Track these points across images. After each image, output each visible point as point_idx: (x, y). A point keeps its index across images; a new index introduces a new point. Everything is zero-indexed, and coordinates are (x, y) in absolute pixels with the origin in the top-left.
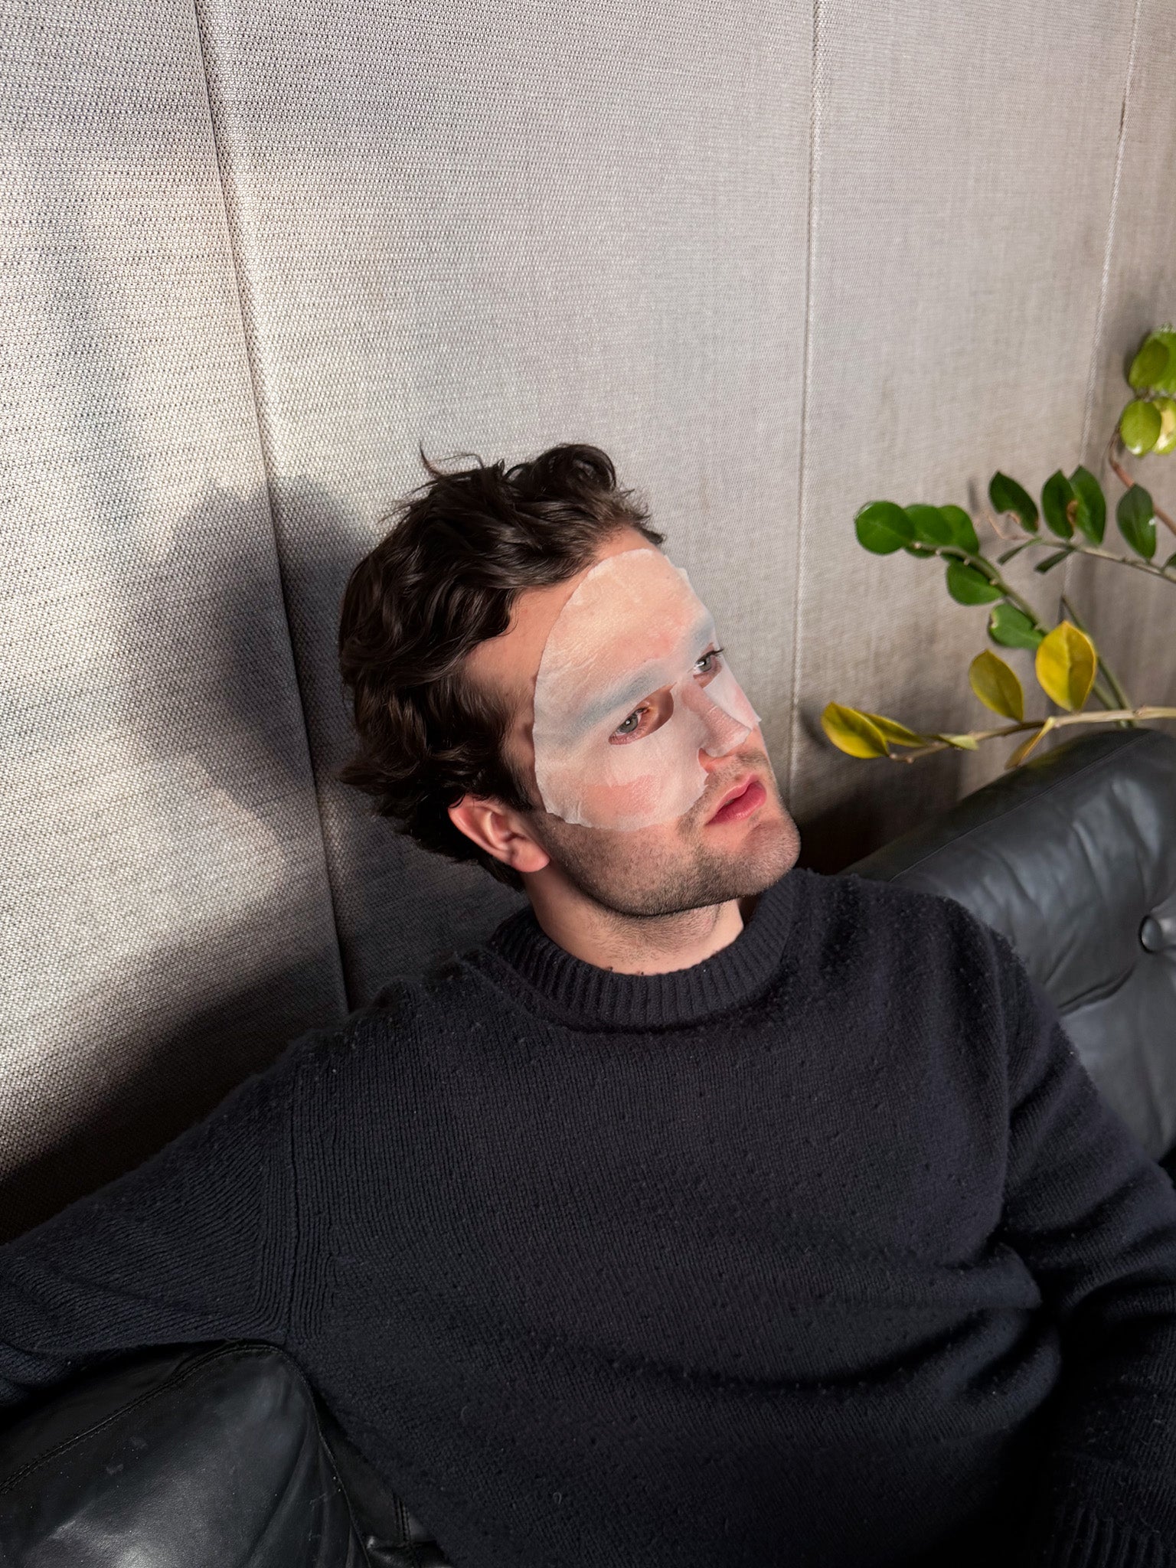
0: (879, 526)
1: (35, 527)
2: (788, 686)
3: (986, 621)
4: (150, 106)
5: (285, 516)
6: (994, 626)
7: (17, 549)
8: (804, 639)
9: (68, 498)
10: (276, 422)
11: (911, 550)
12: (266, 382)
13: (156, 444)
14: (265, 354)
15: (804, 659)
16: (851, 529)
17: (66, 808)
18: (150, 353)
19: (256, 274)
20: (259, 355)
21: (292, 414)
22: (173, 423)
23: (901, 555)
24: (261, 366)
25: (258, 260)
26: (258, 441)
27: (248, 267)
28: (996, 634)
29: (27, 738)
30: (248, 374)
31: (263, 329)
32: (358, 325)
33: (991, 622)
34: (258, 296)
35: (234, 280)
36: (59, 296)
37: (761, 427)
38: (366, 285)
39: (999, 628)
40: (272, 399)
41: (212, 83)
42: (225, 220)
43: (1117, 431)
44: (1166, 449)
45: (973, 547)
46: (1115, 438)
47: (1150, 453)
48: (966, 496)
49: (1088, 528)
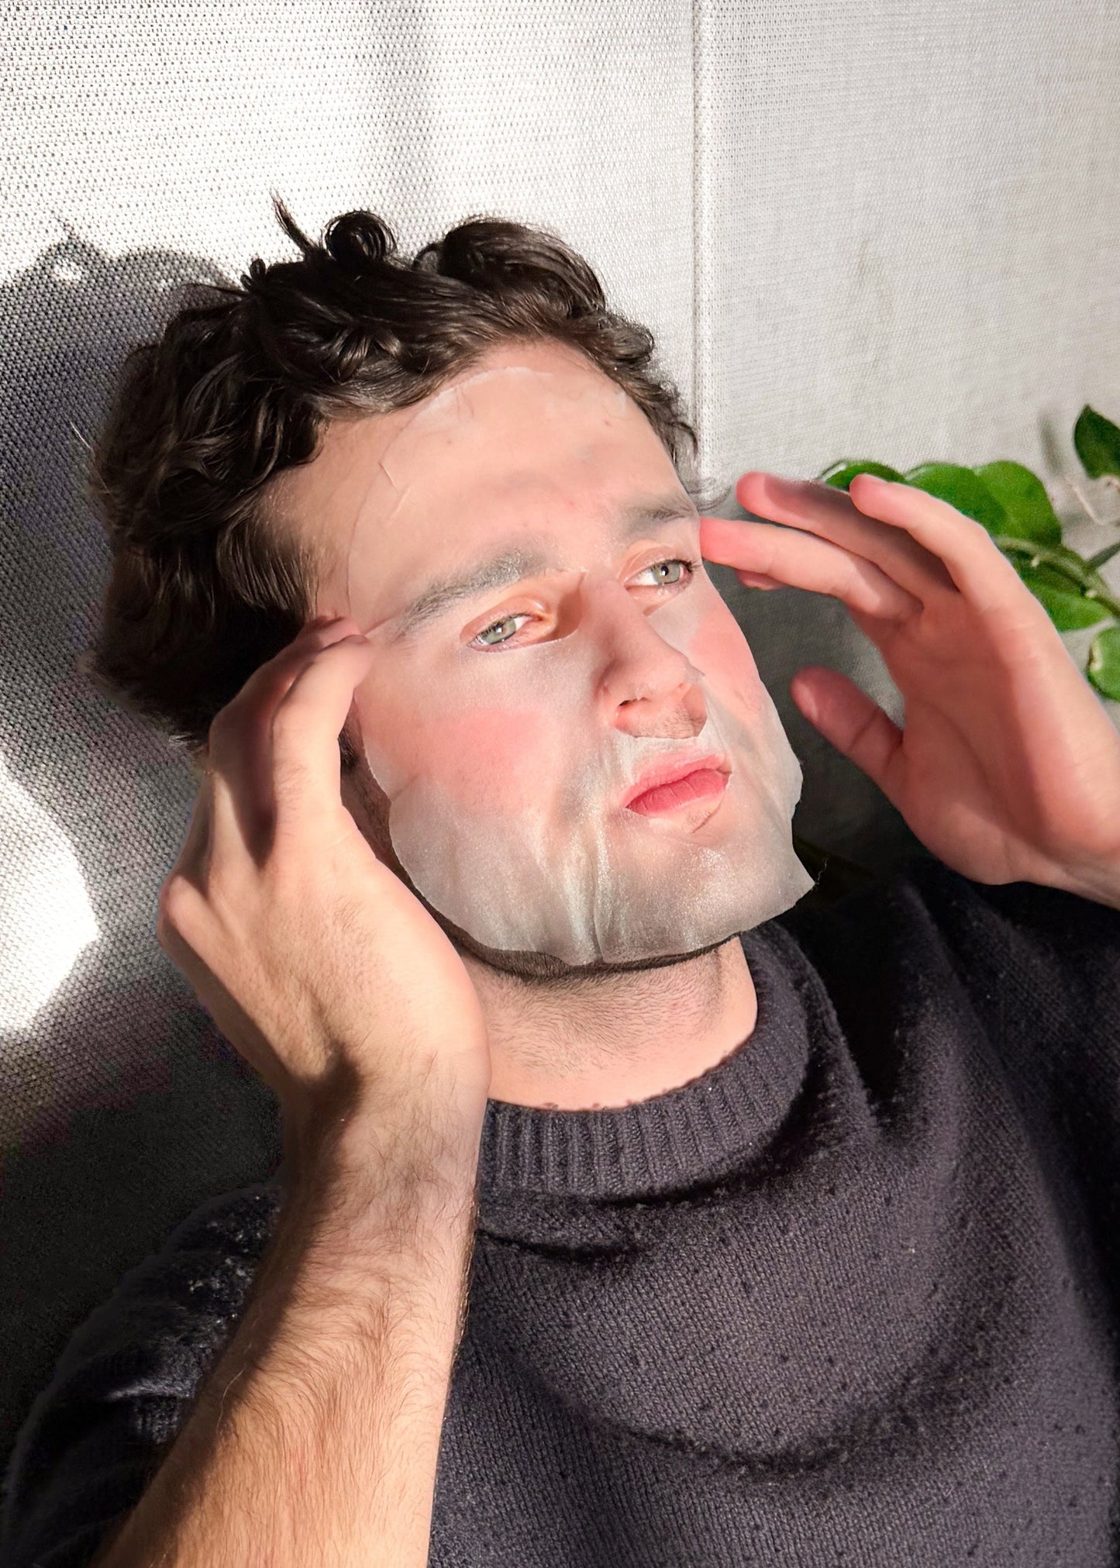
3: (1085, 657)
6: (1097, 667)
28: (1099, 679)
33: (1091, 660)
45: (1051, 535)
48: (1036, 447)
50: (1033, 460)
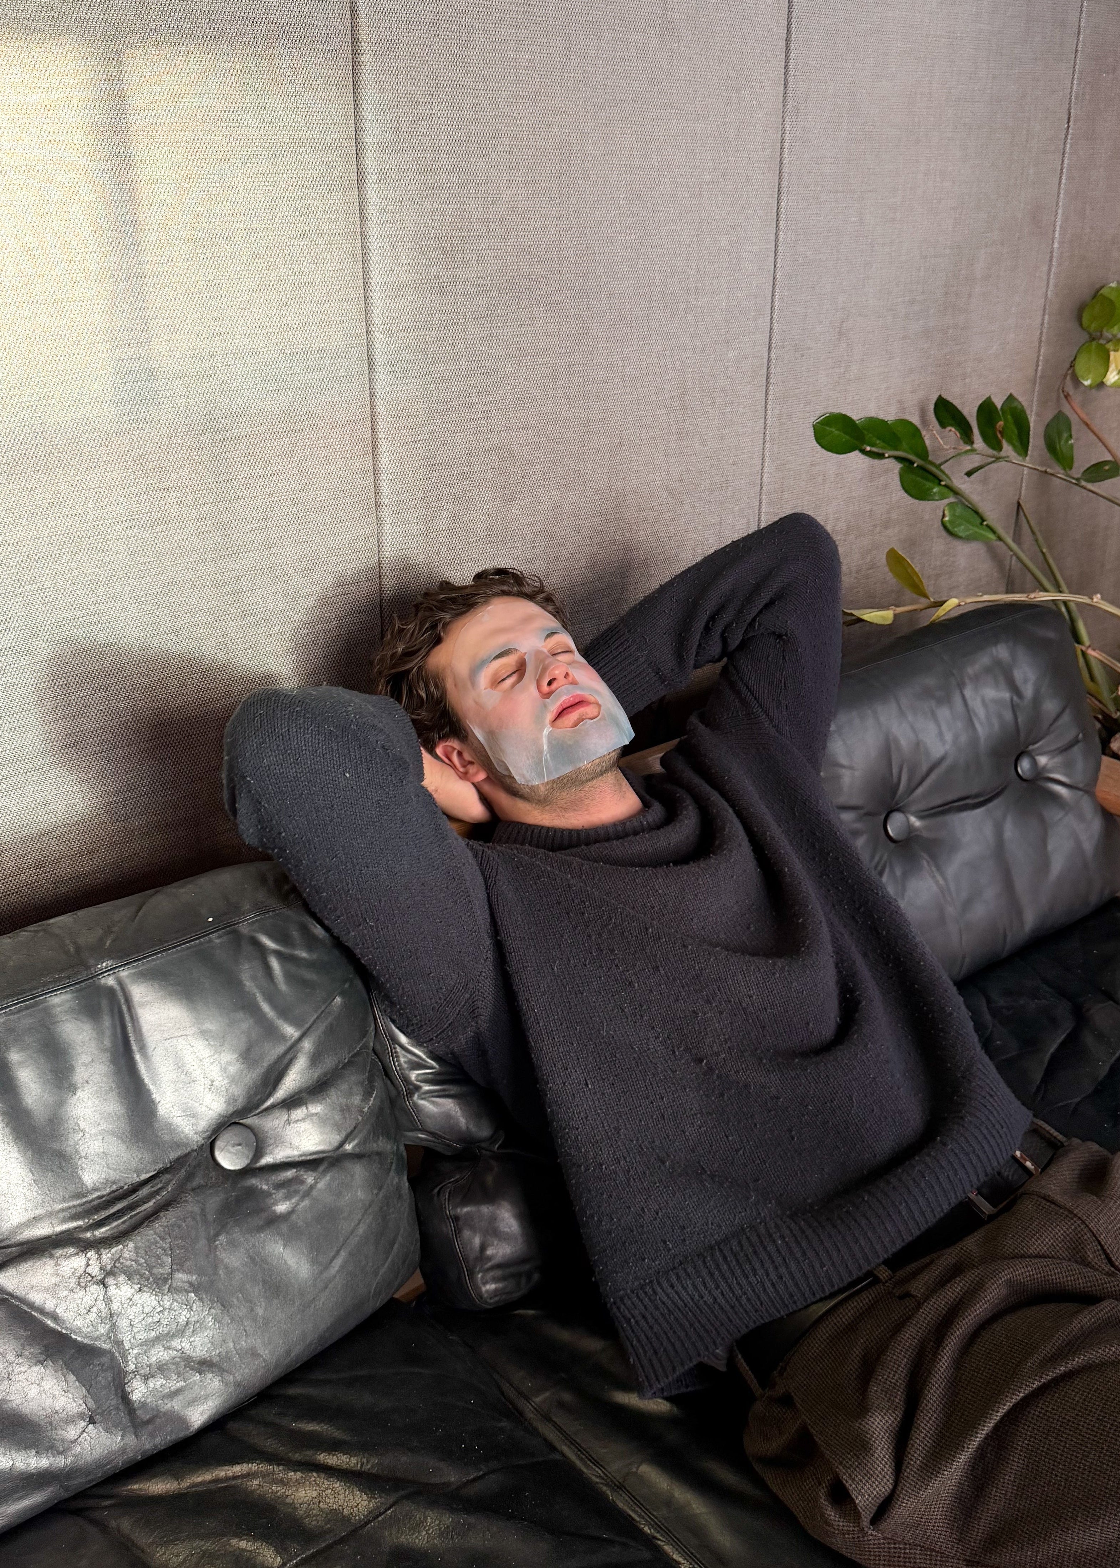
0: (834, 432)
1: (224, 392)
3: (941, 514)
4: (320, 147)
5: (378, 397)
6: (947, 519)
7: (212, 405)
9: (245, 376)
10: (379, 337)
11: (863, 452)
12: (374, 311)
13: (302, 347)
14: (375, 294)
16: (810, 432)
17: (220, 571)
18: (304, 291)
19: (374, 244)
20: (371, 294)
21: (389, 332)
22: (313, 334)
23: (856, 455)
24: (372, 301)
25: (376, 237)
26: (365, 348)
27: (370, 240)
28: (948, 525)
29: (202, 523)
30: (363, 306)
31: (376, 278)
32: (437, 277)
33: (944, 516)
34: (375, 257)
35: (360, 248)
36: (254, 256)
38: (445, 252)
39: (949, 521)
40: (377, 322)
41: (358, 132)
42: (358, 211)
43: (1072, 366)
44: (1115, 382)
45: (923, 453)
46: (1070, 372)
47: (1101, 385)
48: (917, 413)
49: (1017, 444)
50: (915, 420)
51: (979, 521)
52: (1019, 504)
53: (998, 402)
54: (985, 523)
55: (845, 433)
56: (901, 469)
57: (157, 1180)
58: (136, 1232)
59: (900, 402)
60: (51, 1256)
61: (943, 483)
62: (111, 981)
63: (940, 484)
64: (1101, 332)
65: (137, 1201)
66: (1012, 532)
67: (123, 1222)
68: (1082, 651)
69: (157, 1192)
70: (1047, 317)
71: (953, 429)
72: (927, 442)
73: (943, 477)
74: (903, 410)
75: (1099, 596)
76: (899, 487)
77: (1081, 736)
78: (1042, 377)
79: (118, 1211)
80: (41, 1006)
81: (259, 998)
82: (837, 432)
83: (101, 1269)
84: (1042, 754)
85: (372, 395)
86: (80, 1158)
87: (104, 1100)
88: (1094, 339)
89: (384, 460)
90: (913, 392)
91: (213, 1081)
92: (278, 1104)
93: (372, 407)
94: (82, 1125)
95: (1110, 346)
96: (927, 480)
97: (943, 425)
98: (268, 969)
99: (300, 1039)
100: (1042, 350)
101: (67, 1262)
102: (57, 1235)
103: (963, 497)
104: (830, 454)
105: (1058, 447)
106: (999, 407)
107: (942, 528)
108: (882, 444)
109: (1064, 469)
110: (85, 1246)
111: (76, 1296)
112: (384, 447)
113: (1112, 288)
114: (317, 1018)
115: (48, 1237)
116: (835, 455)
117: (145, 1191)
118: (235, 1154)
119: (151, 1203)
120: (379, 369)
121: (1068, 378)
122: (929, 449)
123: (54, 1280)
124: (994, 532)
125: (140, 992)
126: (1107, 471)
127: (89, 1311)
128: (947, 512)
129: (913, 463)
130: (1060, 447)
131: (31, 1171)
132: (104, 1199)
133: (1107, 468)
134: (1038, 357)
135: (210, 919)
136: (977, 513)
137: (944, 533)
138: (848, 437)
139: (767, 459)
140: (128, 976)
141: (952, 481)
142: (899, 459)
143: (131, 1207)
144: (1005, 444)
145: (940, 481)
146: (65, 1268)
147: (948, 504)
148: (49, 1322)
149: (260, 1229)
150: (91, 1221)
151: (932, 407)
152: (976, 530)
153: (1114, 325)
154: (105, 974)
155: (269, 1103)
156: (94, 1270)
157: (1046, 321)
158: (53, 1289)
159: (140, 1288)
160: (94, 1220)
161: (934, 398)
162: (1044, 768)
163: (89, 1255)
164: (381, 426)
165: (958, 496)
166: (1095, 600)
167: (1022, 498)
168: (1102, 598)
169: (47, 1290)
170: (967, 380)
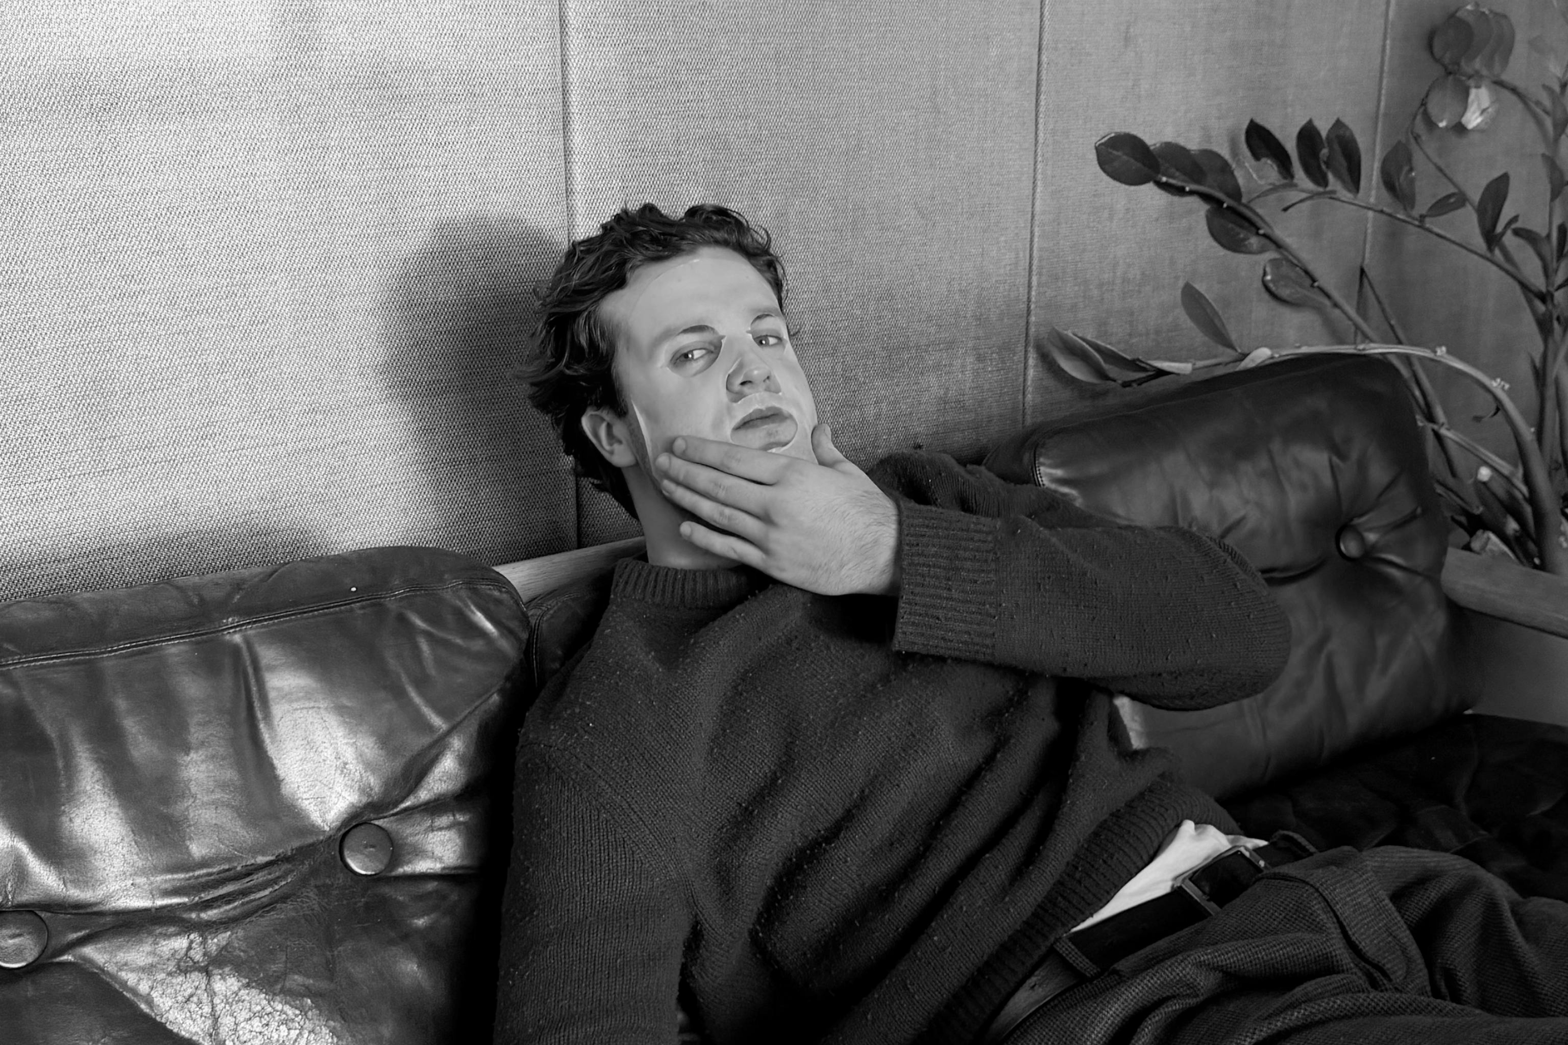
0: (1121, 156)
2: (1023, 290)
3: (1261, 272)
6: (1269, 278)
8: (1041, 249)
11: (1158, 184)
15: (1040, 267)
16: (1093, 156)
23: (1149, 189)
28: (1271, 285)
33: (1265, 274)
37: (993, 52)
39: (1271, 280)
43: (1423, 104)
44: (1478, 125)
45: (1236, 194)
46: (1421, 110)
47: (1460, 129)
48: (1226, 145)
49: (1347, 178)
50: (1223, 152)
51: (1308, 282)
52: (1362, 272)
53: (1324, 127)
54: (1316, 284)
55: (1136, 159)
56: (1208, 211)
57: (275, 868)
58: (248, 920)
59: (1203, 128)
60: (150, 933)
61: (1261, 232)
62: (237, 638)
63: (1257, 234)
64: (1458, 64)
65: (250, 888)
66: (1355, 303)
67: (235, 908)
68: (1433, 430)
69: (275, 881)
70: (1388, 42)
71: (1269, 162)
72: (1241, 181)
73: (1259, 223)
74: (1208, 138)
75: (1444, 349)
76: (1207, 233)
77: (1419, 511)
78: (1386, 115)
79: (229, 894)
80: (155, 654)
81: (404, 678)
82: (1125, 157)
83: (205, 955)
84: (1370, 530)
85: (564, 63)
86: (190, 826)
87: (221, 765)
88: (1450, 73)
89: (577, 139)
90: (1219, 118)
91: (346, 764)
92: (420, 806)
93: (564, 77)
94: (194, 789)
95: (1471, 83)
96: (1241, 227)
97: (1257, 156)
98: (416, 648)
99: (449, 733)
100: (1385, 82)
101: (167, 942)
102: (157, 909)
103: (1286, 250)
104: (1118, 184)
105: (1397, 184)
106: (1324, 134)
107: (1263, 290)
108: (1183, 177)
109: (1405, 209)
110: (187, 927)
111: (174, 981)
112: (576, 125)
113: (1467, 10)
114: (470, 713)
115: (146, 910)
116: (1124, 187)
117: (259, 877)
118: (367, 856)
119: (267, 892)
120: (572, 33)
121: (1419, 117)
122: (1243, 190)
123: (150, 960)
124: (1328, 296)
125: (267, 654)
126: (1452, 203)
127: (188, 1000)
128: (1268, 270)
129: (1223, 203)
130: (1400, 185)
131: (133, 831)
132: (212, 877)
133: (1452, 200)
134: (1380, 91)
135: (354, 589)
136: (1307, 272)
137: (1266, 296)
138: (1139, 165)
139: (1039, 183)
140: (255, 636)
141: (1272, 230)
142: (1206, 197)
143: (244, 893)
144: (1330, 177)
145: (1258, 229)
146: (165, 949)
147: (1271, 261)
148: (143, 1006)
149: (392, 942)
150: (197, 899)
151: (1243, 138)
152: (1306, 292)
153: (1475, 57)
154: (231, 631)
155: (407, 803)
156: (197, 954)
157: (1388, 47)
158: (149, 970)
159: (248, 983)
160: (200, 898)
161: (1245, 126)
162: (1374, 547)
163: (192, 936)
164: (574, 98)
165: (1281, 250)
166: (1439, 353)
167: (1367, 261)
168: (1449, 352)
169: (143, 969)
170: (1289, 110)
